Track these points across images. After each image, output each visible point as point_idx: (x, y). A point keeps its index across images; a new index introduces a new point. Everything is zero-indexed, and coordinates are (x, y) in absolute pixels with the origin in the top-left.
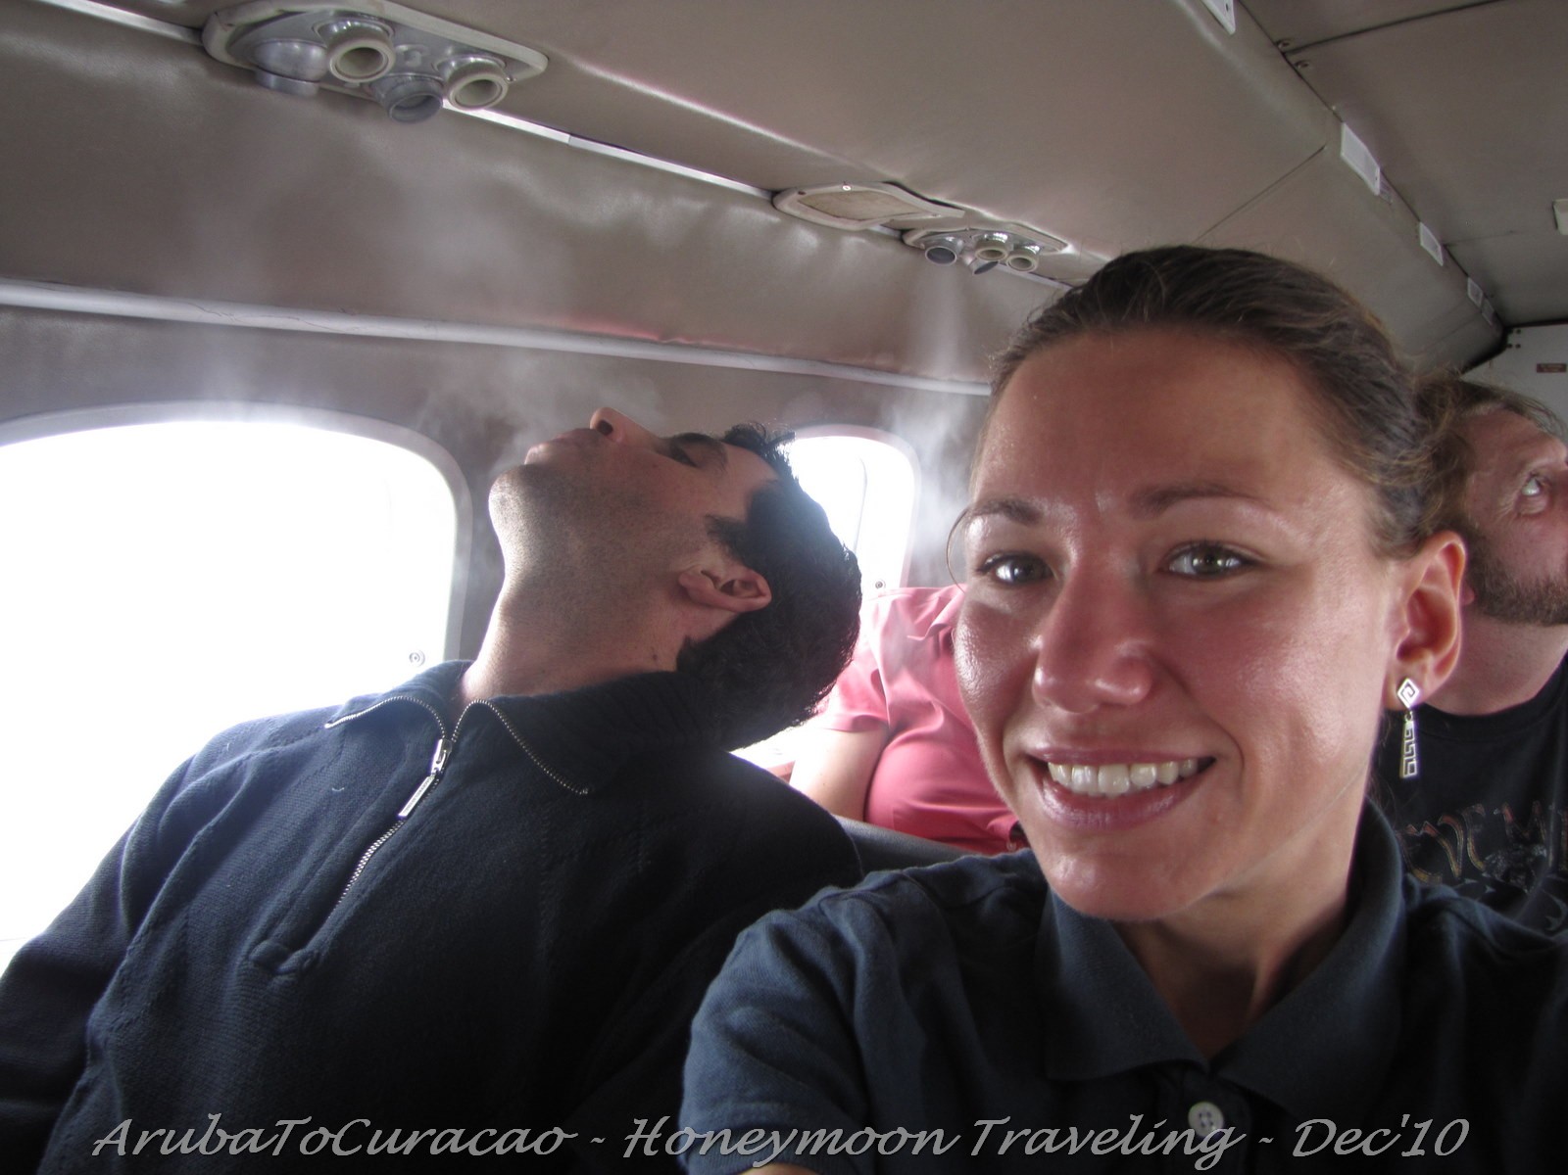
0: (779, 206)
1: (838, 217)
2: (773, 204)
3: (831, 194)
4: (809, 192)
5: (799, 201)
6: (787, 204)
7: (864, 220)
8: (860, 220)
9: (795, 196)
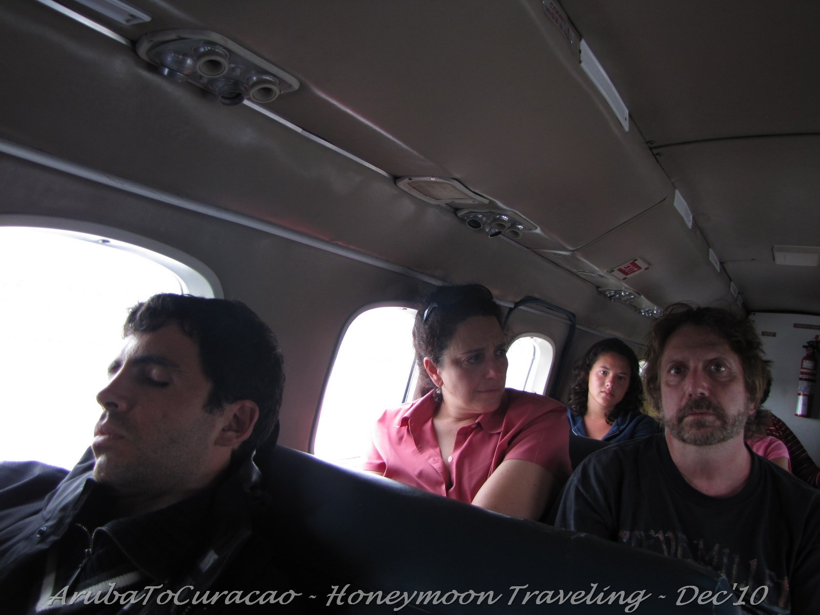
0: (398, 184)
1: (426, 195)
2: (395, 183)
3: (425, 182)
4: (415, 179)
5: (409, 184)
6: (403, 184)
7: (439, 199)
8: (437, 199)
9: (407, 180)
